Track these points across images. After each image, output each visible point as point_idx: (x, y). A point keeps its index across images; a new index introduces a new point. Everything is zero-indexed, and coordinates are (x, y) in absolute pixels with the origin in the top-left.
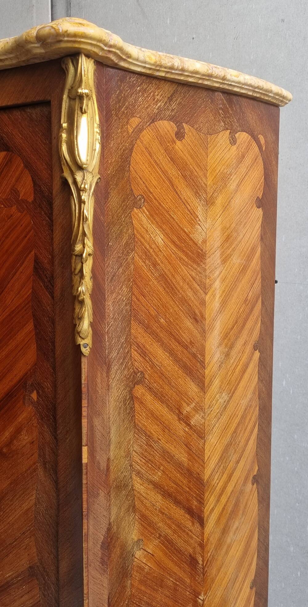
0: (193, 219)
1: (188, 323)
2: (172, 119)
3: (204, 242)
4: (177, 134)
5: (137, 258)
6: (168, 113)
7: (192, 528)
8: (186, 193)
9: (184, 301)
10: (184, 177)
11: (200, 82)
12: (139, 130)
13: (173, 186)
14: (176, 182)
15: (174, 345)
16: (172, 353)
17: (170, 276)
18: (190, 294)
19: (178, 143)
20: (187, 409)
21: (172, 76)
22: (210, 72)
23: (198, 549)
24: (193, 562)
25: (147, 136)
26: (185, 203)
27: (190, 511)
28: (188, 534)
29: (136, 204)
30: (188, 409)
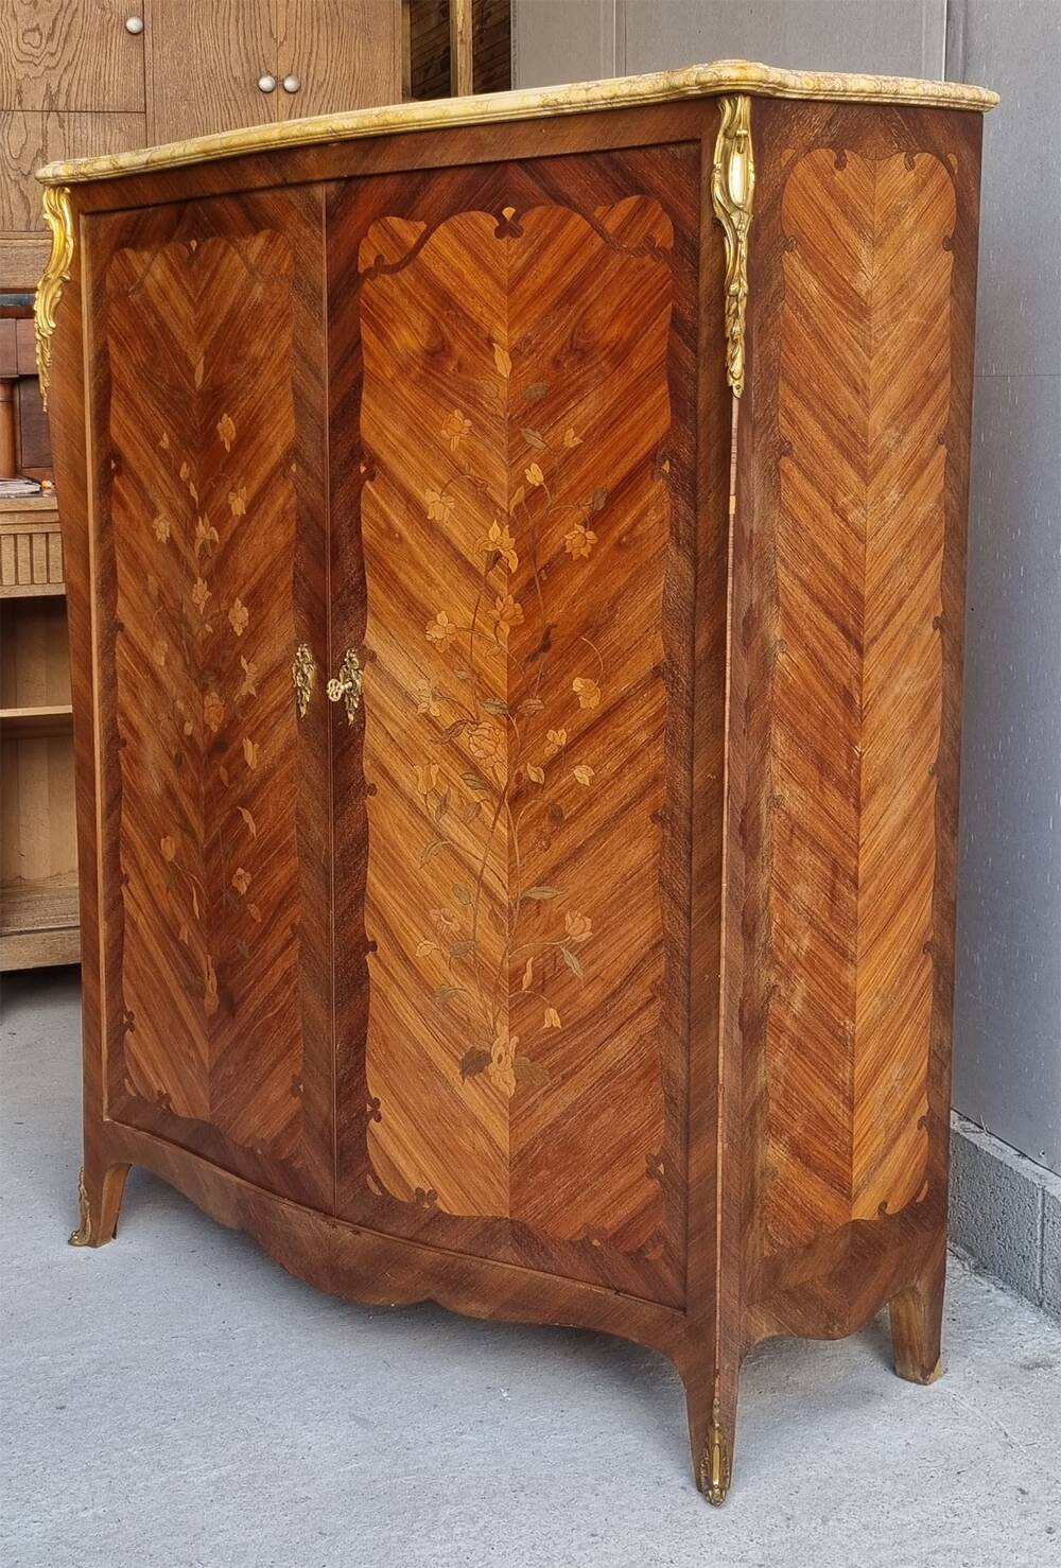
0: (855, 265)
1: (847, 393)
2: (831, 145)
3: (869, 293)
4: (836, 163)
5: (787, 308)
6: (826, 139)
7: (846, 653)
8: (847, 232)
9: (841, 364)
10: (845, 213)
11: (866, 100)
12: (793, 163)
13: (830, 224)
14: (834, 219)
15: (829, 417)
16: (825, 427)
17: (825, 332)
18: (849, 356)
19: (838, 173)
20: (843, 500)
21: (833, 98)
22: (878, 89)
23: (855, 683)
24: (847, 698)
25: (801, 168)
26: (845, 245)
27: (844, 629)
28: (841, 658)
29: (787, 247)
30: (845, 500)
